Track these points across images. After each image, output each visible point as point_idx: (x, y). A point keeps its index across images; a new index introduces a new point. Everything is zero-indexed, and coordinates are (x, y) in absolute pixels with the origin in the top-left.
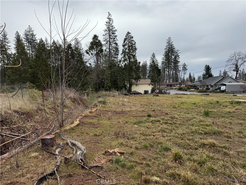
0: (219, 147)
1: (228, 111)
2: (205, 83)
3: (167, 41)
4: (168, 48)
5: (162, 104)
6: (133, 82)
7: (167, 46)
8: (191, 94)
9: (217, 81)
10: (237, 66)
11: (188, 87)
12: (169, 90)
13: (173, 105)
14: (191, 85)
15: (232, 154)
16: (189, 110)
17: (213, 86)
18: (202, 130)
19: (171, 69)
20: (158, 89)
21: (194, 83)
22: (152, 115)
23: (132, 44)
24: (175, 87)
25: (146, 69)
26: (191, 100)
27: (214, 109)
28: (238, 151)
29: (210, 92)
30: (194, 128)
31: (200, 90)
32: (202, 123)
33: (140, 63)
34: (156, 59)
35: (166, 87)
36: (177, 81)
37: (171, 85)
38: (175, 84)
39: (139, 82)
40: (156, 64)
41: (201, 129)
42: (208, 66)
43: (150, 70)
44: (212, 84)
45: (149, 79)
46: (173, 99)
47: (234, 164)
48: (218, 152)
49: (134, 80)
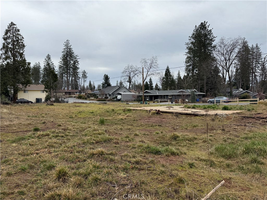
0: (107, 154)
1: (121, 118)
2: (104, 92)
3: (65, 44)
4: (66, 52)
5: (57, 115)
6: (19, 87)
7: (64, 49)
8: (90, 103)
9: (115, 90)
10: (130, 77)
11: (88, 95)
12: (68, 98)
13: (70, 114)
14: (91, 93)
15: (117, 160)
16: (86, 120)
17: (111, 95)
18: (94, 140)
19: (69, 75)
20: (54, 96)
21: (94, 91)
22: (40, 129)
23: (17, 39)
24: (75, 95)
25: (39, 72)
26: (90, 108)
27: (109, 117)
28: (122, 155)
29: (109, 101)
30: (86, 138)
31: (99, 99)
32: (95, 132)
33: (29, 64)
34: (52, 61)
35: (64, 95)
36: (76, 88)
37: (70, 93)
38: (74, 92)
39: (28, 88)
40: (52, 67)
41: (93, 138)
42: (107, 75)
43: (45, 74)
44: (110, 93)
45: (43, 84)
46: (70, 108)
47: (117, 169)
48: (105, 160)
49: (21, 85)
